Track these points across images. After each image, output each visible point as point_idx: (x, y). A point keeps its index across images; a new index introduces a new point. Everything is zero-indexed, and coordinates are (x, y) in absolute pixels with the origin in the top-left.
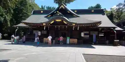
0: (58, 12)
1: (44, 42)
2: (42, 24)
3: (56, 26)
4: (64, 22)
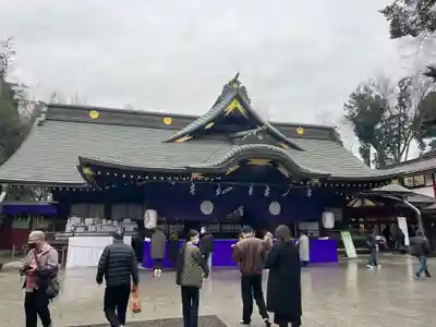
4: (282, 170)
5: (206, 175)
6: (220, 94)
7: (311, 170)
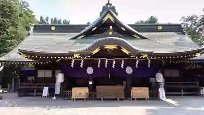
0: (111, 27)
1: (73, 97)
2: (72, 54)
3: (99, 59)
4: (125, 51)
7: (141, 50)
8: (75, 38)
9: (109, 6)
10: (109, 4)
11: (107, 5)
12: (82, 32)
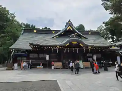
4: (81, 45)
5: (61, 46)
6: (65, 25)
7: (88, 44)
8: (53, 38)
9: (69, 22)
10: (69, 21)
11: (68, 22)
12: (56, 35)
